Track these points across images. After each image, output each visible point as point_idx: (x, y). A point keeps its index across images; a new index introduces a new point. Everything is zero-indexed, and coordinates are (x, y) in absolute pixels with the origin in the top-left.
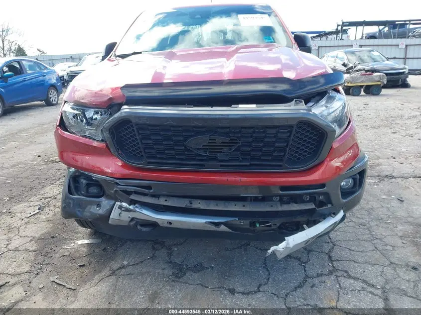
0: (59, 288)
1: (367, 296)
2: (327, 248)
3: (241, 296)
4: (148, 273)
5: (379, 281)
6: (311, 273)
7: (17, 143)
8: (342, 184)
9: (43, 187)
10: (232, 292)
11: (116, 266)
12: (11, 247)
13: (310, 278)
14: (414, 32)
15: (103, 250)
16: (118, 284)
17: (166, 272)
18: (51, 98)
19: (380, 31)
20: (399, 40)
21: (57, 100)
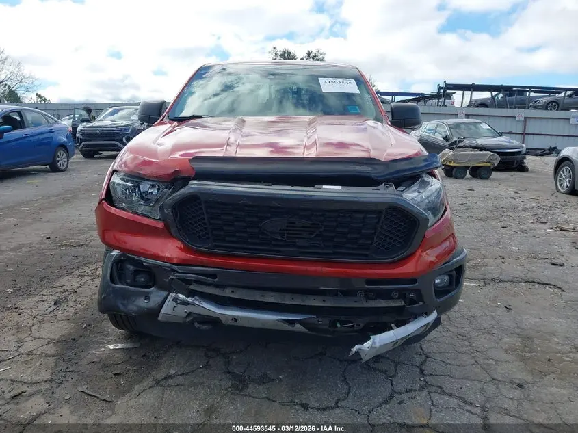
0: (90, 399)
1: (464, 414)
2: (418, 360)
3: (315, 412)
4: (202, 384)
5: (479, 399)
6: (399, 388)
7: (16, 219)
8: (436, 281)
9: (58, 277)
10: (305, 407)
11: (160, 375)
12: (24, 350)
13: (398, 393)
14: (535, 102)
15: (144, 356)
16: (165, 396)
17: (223, 383)
18: (58, 161)
19: (493, 97)
20: (517, 110)
21: (66, 164)
